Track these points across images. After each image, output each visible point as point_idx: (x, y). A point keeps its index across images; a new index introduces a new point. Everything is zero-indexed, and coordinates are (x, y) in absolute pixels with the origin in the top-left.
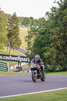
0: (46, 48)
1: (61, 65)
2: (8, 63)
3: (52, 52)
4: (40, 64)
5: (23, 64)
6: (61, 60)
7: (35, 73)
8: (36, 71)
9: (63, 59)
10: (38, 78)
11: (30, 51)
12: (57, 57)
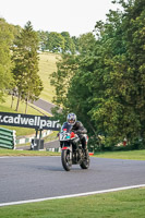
0: (95, 99)
1: (129, 136)
2: (14, 132)
3: (109, 109)
4: (79, 134)
5: (46, 133)
6: (128, 125)
7: (68, 152)
8: (70, 148)
9: (134, 122)
10: (74, 163)
11: (62, 106)
12: (120, 119)
